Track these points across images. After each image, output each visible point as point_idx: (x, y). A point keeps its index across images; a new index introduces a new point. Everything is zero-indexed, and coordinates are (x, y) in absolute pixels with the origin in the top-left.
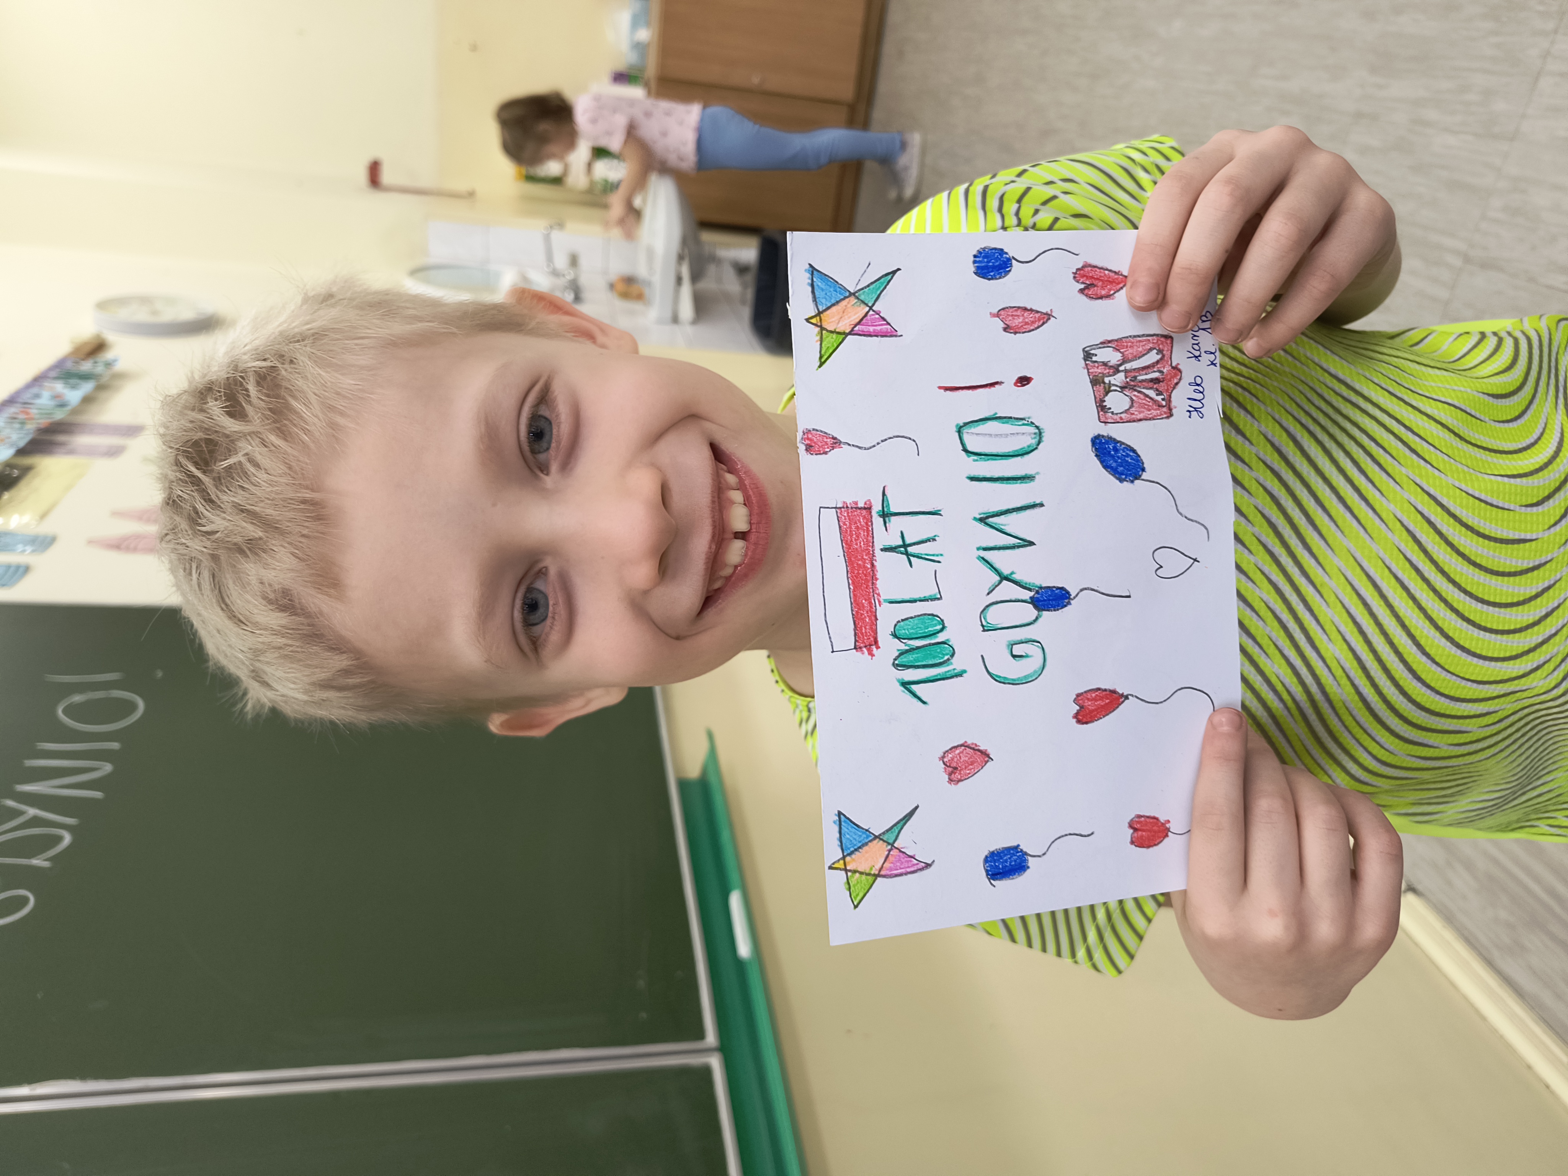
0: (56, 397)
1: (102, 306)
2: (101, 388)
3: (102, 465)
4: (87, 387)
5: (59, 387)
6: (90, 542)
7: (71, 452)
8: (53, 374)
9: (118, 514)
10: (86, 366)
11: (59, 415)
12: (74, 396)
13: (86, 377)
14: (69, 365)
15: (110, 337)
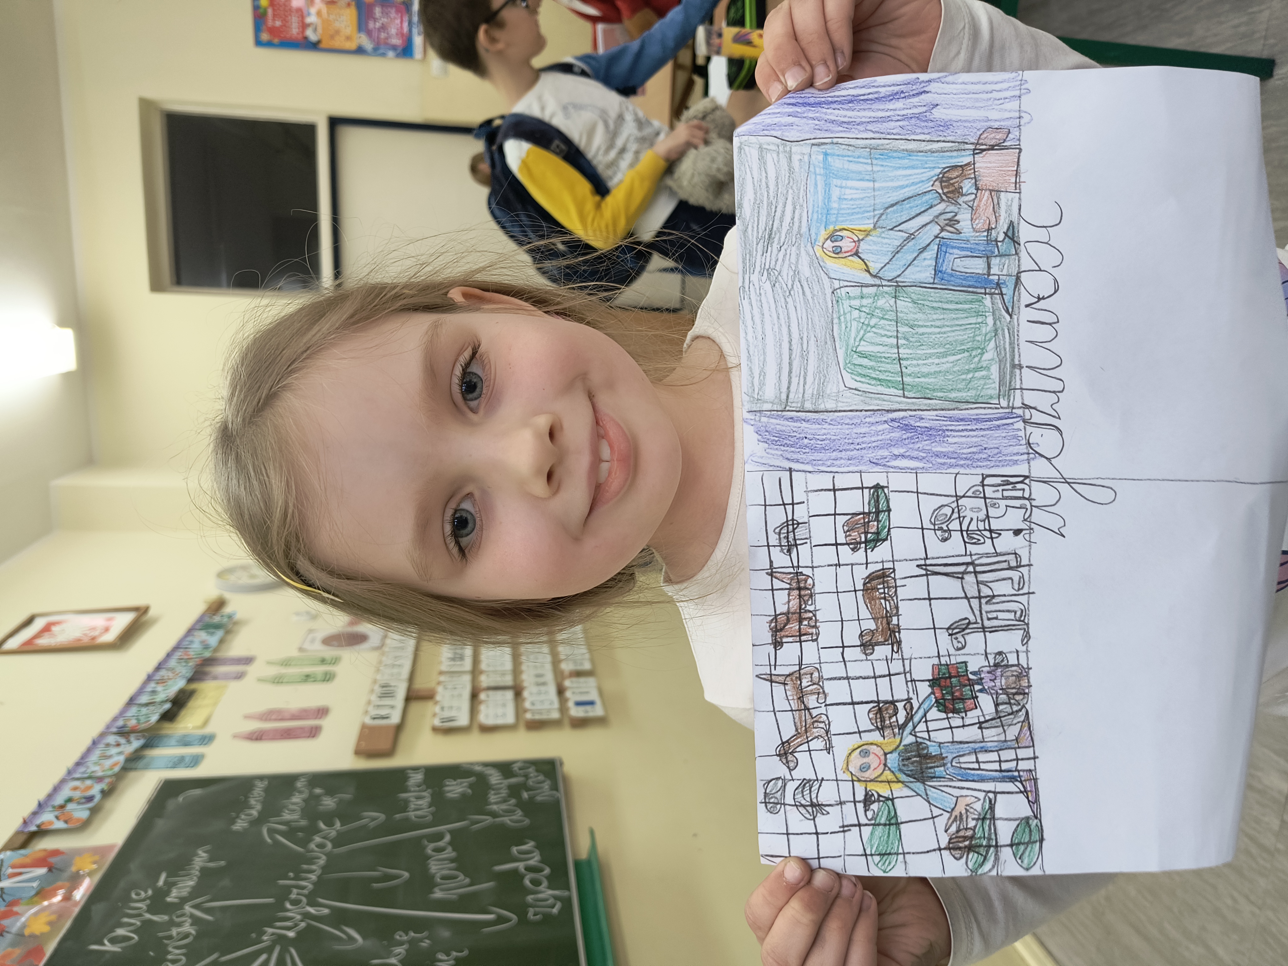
0: (202, 642)
1: (221, 575)
2: (228, 632)
3: (234, 686)
4: (220, 634)
5: (202, 635)
6: (235, 736)
7: (215, 678)
8: (197, 627)
9: (248, 717)
10: (217, 619)
11: (207, 654)
12: (213, 640)
13: (218, 627)
14: (207, 619)
15: (227, 595)
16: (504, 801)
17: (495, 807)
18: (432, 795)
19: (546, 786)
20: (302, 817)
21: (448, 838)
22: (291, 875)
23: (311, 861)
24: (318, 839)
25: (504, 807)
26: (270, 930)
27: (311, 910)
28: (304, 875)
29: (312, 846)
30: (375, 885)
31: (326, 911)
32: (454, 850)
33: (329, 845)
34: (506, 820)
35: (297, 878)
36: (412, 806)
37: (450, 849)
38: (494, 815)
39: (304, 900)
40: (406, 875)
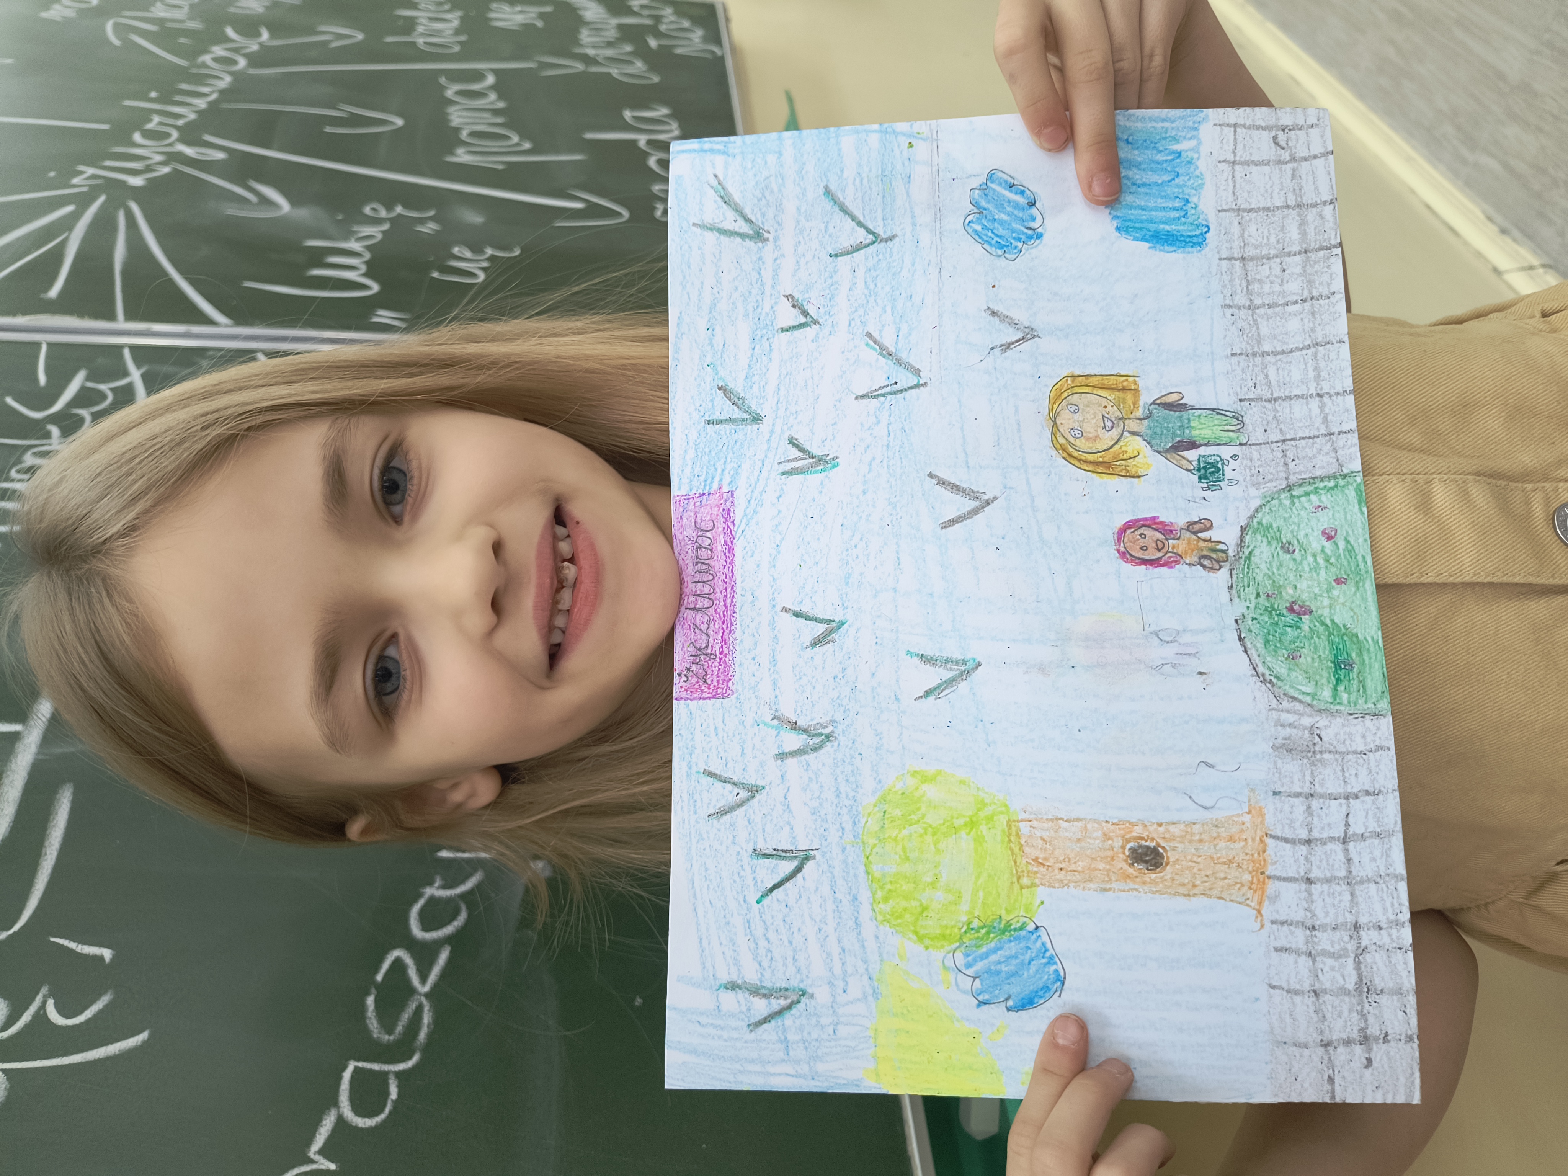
16: (609, 44)
17: (591, 52)
18: (462, 19)
19: (697, 35)
20: (191, 18)
21: (491, 80)
22: (153, 94)
23: (201, 79)
24: (219, 51)
25: (610, 52)
26: (91, 171)
27: (189, 151)
28: (178, 98)
29: (207, 58)
30: (328, 129)
31: (220, 155)
32: (500, 97)
33: (242, 63)
34: (614, 72)
35: (165, 99)
36: (420, 29)
37: (493, 96)
38: (588, 60)
39: (175, 134)
40: (400, 122)
